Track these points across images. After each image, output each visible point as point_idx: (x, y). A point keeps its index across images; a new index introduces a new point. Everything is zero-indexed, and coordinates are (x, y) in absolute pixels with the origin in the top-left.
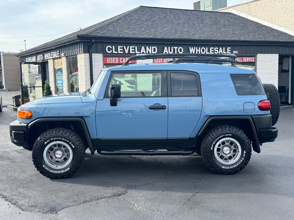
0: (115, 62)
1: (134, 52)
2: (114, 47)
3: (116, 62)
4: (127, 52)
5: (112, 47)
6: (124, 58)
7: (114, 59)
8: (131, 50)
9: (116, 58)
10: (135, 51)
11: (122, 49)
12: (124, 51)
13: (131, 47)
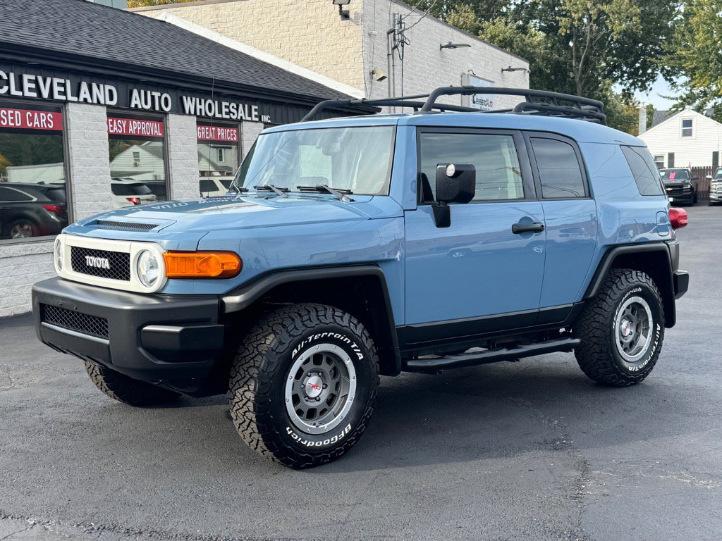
0: (13, 124)
1: (63, 98)
2: (12, 75)
3: (17, 125)
4: (45, 94)
5: (8, 75)
6: (36, 114)
7: (12, 115)
8: (56, 89)
9: (17, 112)
10: (65, 93)
11: (33, 86)
12: (38, 90)
13: (56, 81)
